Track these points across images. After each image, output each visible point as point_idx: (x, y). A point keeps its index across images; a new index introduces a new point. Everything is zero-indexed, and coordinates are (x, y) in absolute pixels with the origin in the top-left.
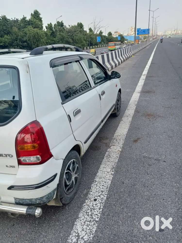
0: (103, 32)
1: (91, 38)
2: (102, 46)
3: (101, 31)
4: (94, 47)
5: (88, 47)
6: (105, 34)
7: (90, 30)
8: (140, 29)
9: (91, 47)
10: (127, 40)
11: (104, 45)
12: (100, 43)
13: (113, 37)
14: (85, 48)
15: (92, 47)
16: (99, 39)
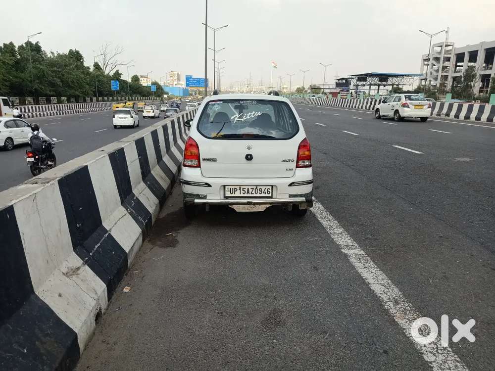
0: (121, 74)
1: (99, 81)
2: (121, 98)
3: (117, 71)
4: (106, 98)
5: (94, 99)
6: (127, 77)
7: (97, 66)
8: (191, 76)
9: (100, 98)
10: (167, 93)
11: (125, 98)
12: (118, 92)
13: (141, 85)
14: (88, 99)
15: (103, 99)
16: (115, 86)
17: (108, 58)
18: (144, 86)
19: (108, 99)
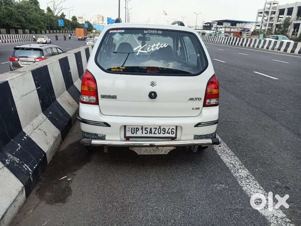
0: (65, 15)
1: (50, 20)
2: (65, 31)
3: (63, 13)
4: (55, 31)
5: (48, 31)
6: (69, 17)
7: (49, 9)
8: (111, 18)
9: (51, 31)
10: (95, 29)
11: (68, 31)
12: (63, 27)
13: (78, 23)
14: (43, 32)
15: (53, 31)
16: (61, 23)
17: (56, 4)
18: (80, 24)
19: (56, 31)
